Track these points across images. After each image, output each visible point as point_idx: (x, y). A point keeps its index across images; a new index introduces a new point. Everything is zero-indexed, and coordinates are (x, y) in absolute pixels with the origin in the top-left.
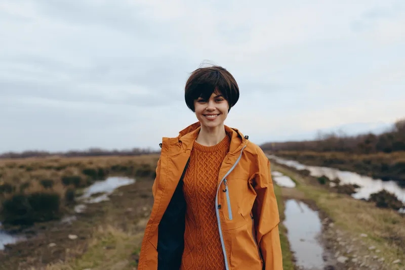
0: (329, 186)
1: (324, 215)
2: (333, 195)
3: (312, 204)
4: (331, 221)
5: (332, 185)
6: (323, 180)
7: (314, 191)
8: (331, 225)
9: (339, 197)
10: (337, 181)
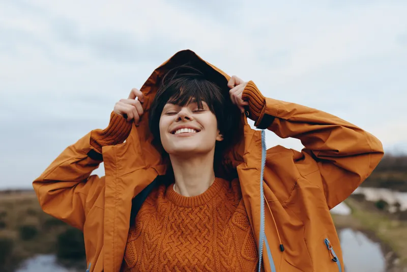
0: (388, 212)
1: (387, 248)
2: (395, 223)
3: (371, 235)
4: (395, 256)
5: (392, 210)
6: (381, 205)
7: (372, 218)
8: (397, 262)
9: (401, 226)
10: (398, 205)
